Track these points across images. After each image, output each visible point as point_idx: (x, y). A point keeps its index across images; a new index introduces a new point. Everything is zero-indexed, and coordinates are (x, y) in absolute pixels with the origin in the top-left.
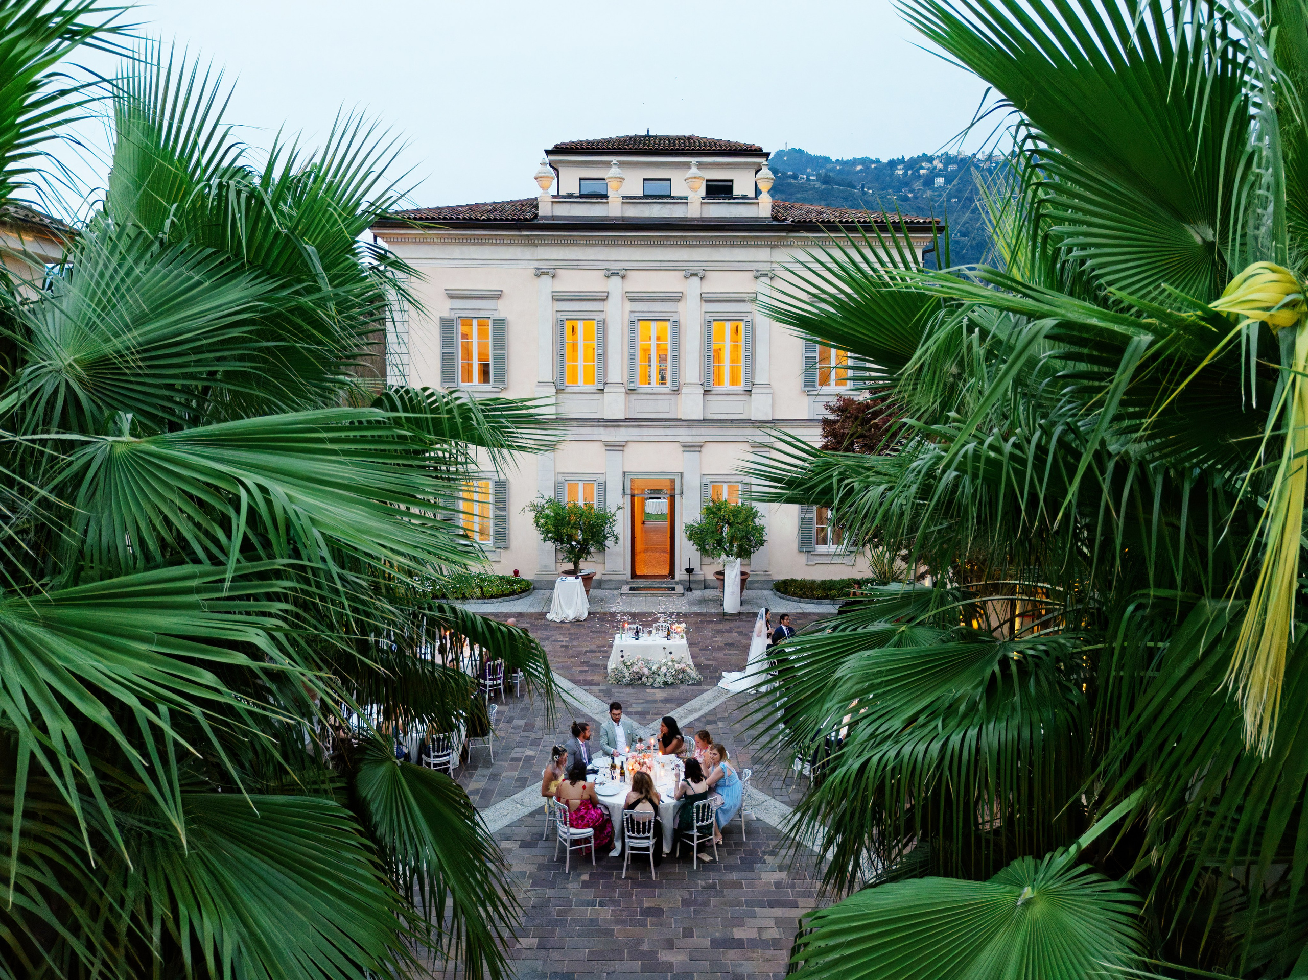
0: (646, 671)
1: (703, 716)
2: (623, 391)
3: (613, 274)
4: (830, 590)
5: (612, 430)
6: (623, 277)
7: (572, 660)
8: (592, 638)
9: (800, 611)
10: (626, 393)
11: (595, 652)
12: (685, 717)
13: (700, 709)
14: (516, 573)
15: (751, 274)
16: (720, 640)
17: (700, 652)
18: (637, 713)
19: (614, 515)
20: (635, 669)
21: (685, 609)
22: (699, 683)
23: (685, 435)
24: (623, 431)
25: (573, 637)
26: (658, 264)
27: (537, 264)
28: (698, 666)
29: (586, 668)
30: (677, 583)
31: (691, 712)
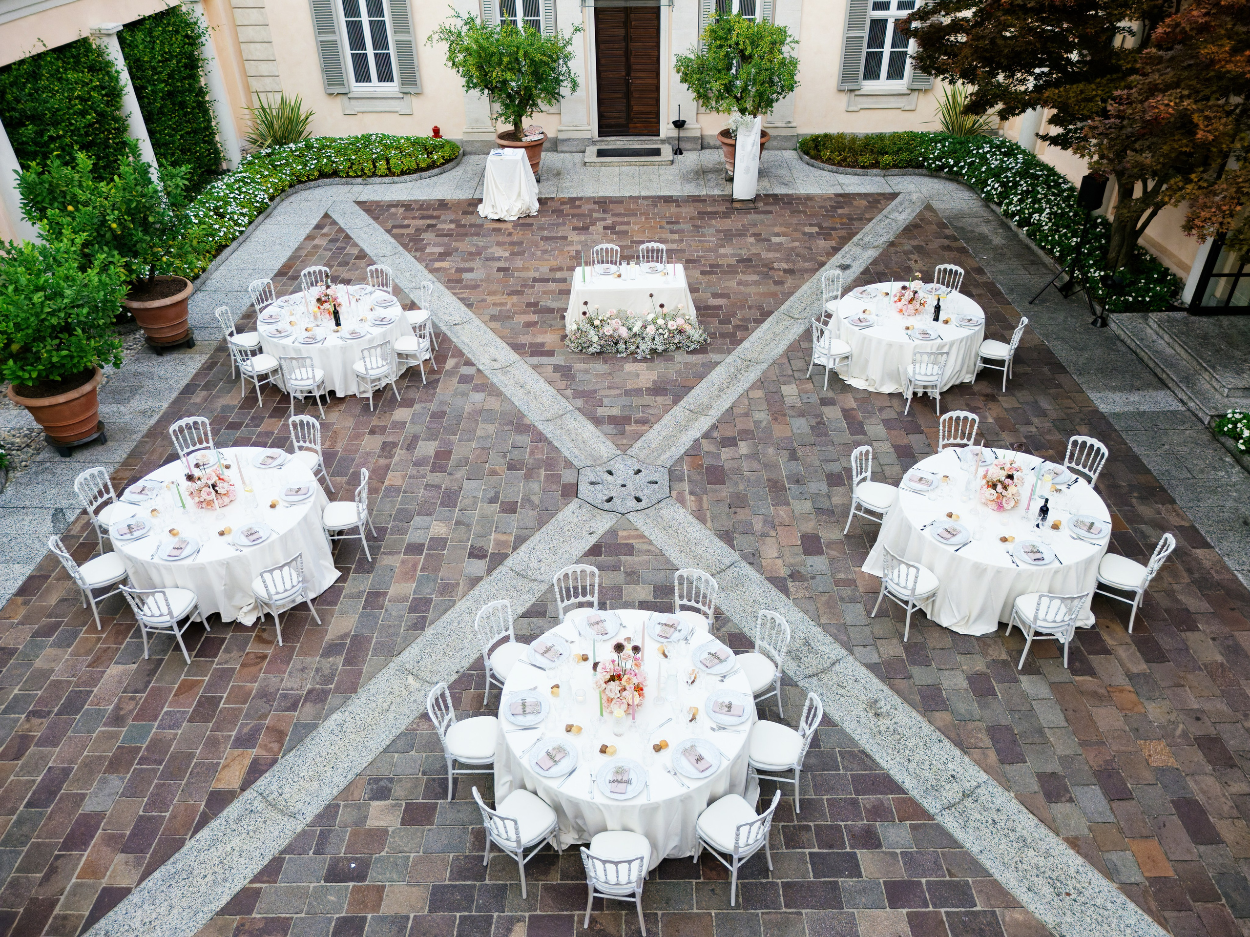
0: (624, 332)
1: (714, 427)
4: (883, 154)
7: (515, 298)
8: (545, 252)
9: (840, 191)
11: (547, 281)
12: (686, 428)
13: (710, 407)
14: (436, 132)
16: (728, 253)
17: (701, 277)
18: (612, 420)
19: (569, 42)
20: (607, 330)
21: (676, 190)
22: (702, 349)
25: (517, 249)
28: (703, 310)
29: (534, 318)
30: (663, 142)
31: (697, 412)
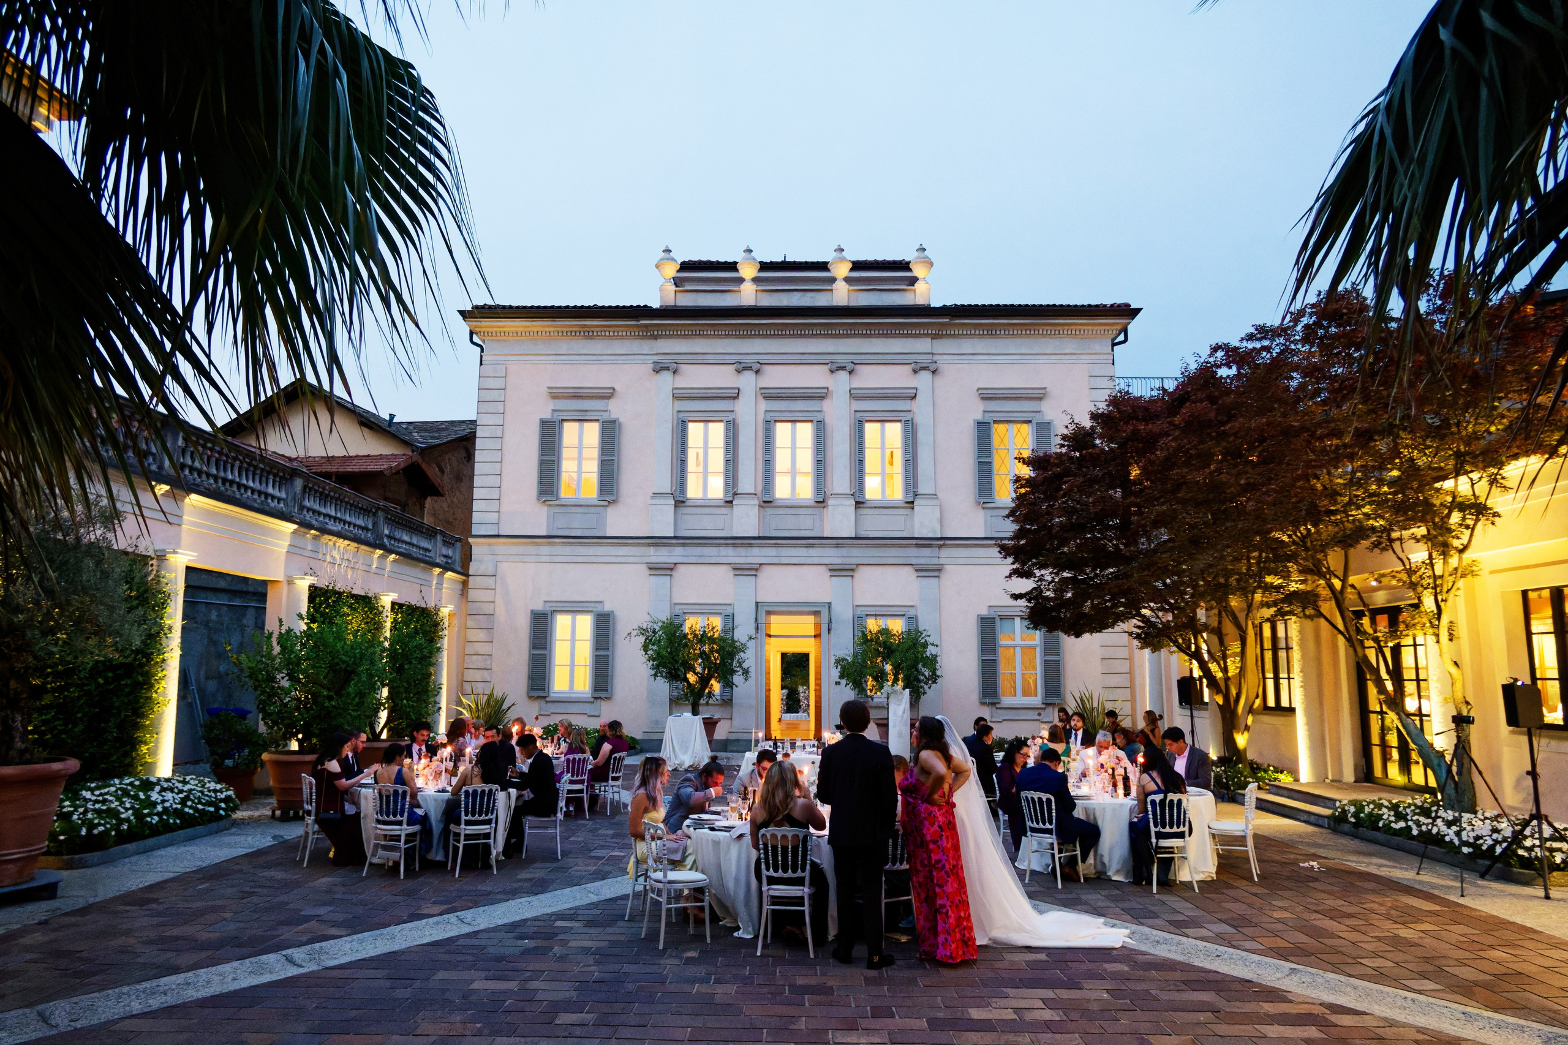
2: (756, 502)
3: (745, 369)
5: (742, 551)
6: (757, 372)
10: (760, 506)
15: (908, 368)
19: (744, 646)
23: (833, 556)
24: (756, 551)
26: (799, 357)
27: (656, 358)
